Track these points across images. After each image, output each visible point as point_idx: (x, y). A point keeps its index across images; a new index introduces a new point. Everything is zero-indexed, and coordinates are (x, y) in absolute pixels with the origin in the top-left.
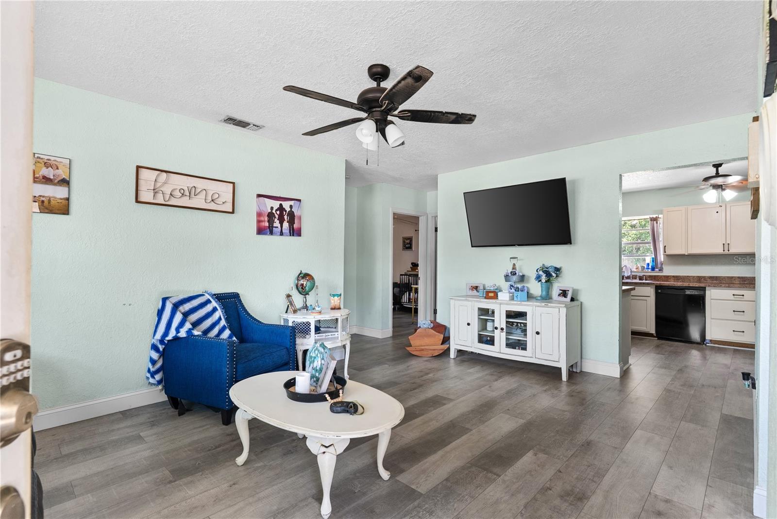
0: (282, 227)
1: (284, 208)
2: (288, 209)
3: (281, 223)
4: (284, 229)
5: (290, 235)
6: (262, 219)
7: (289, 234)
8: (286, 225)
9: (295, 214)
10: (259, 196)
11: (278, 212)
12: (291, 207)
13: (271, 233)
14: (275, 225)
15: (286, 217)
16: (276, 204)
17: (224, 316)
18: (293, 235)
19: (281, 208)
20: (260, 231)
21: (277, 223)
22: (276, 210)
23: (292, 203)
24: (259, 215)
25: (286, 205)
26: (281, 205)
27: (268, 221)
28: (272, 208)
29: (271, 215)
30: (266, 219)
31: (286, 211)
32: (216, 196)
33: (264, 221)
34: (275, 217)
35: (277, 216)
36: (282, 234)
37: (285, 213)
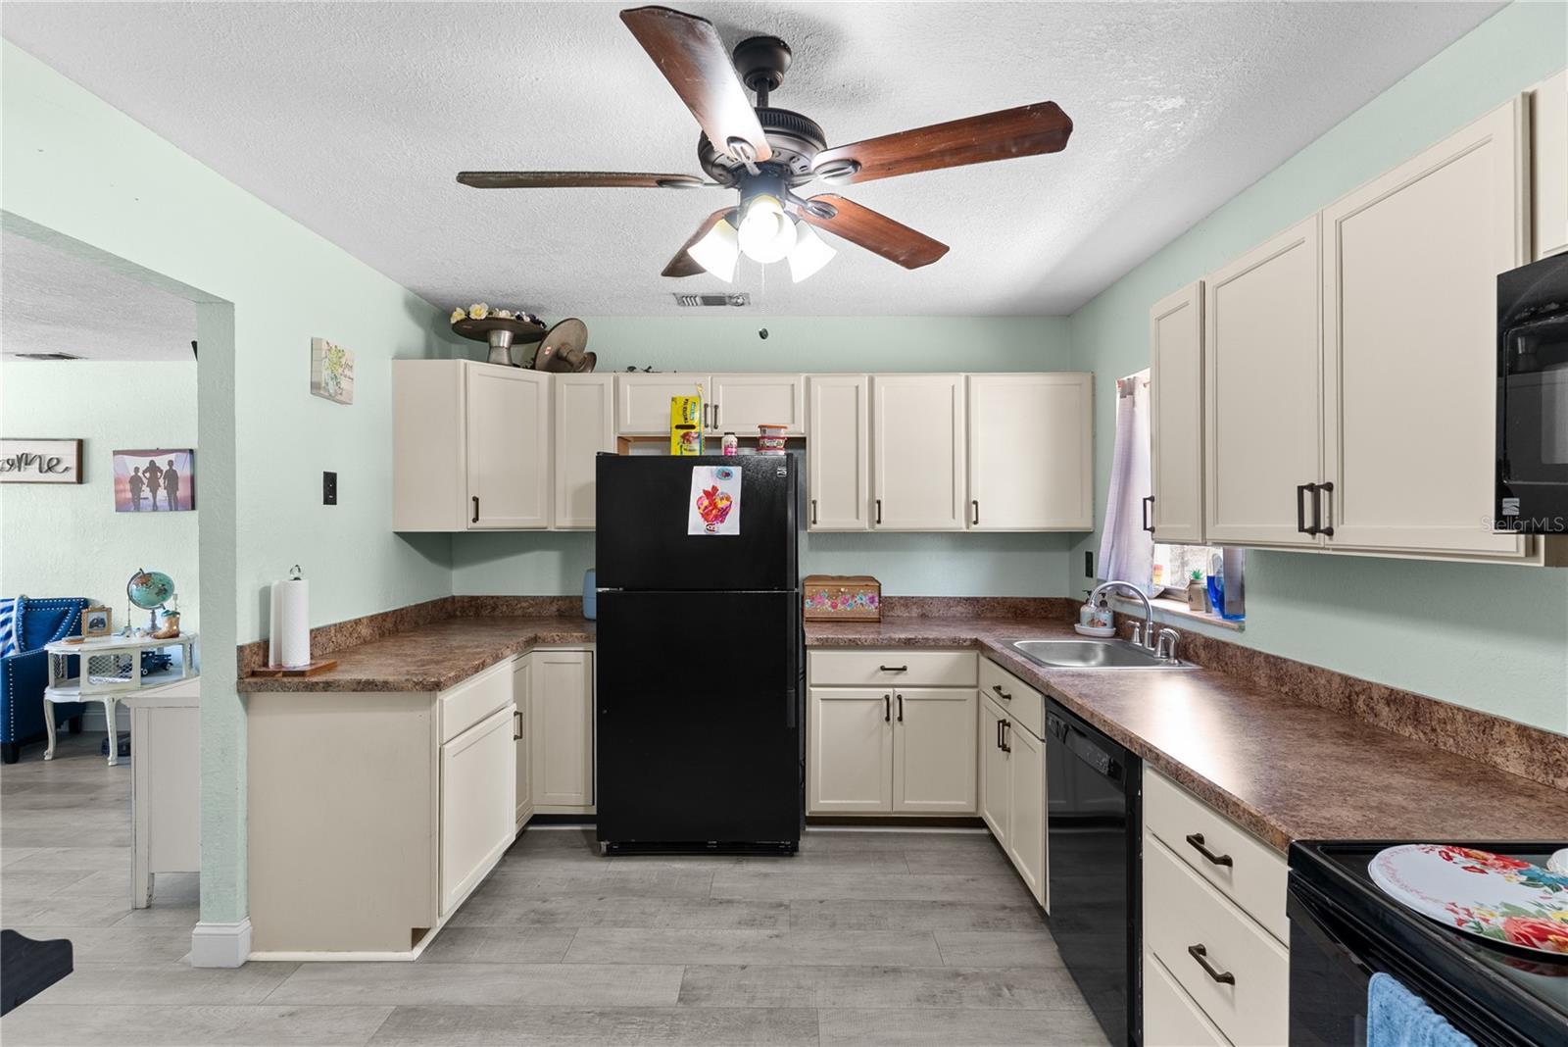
0: (155, 497)
1: (159, 468)
2: (165, 468)
3: (154, 492)
4: (161, 500)
5: (171, 510)
6: (121, 487)
7: (168, 508)
8: (162, 493)
9: (179, 475)
10: (116, 453)
11: (148, 475)
12: (171, 463)
13: (138, 508)
14: (143, 495)
15: (161, 481)
16: (143, 463)
17: (17, 631)
18: (176, 510)
19: (153, 468)
20: (121, 507)
21: (146, 492)
22: (144, 472)
23: (172, 457)
24: (117, 481)
25: (162, 462)
26: (152, 463)
27: (131, 491)
28: (137, 469)
29: (135, 482)
30: (128, 487)
31: (161, 471)
32: (55, 462)
33: (125, 491)
34: (143, 483)
35: (146, 481)
36: (155, 508)
37: (159, 474)
